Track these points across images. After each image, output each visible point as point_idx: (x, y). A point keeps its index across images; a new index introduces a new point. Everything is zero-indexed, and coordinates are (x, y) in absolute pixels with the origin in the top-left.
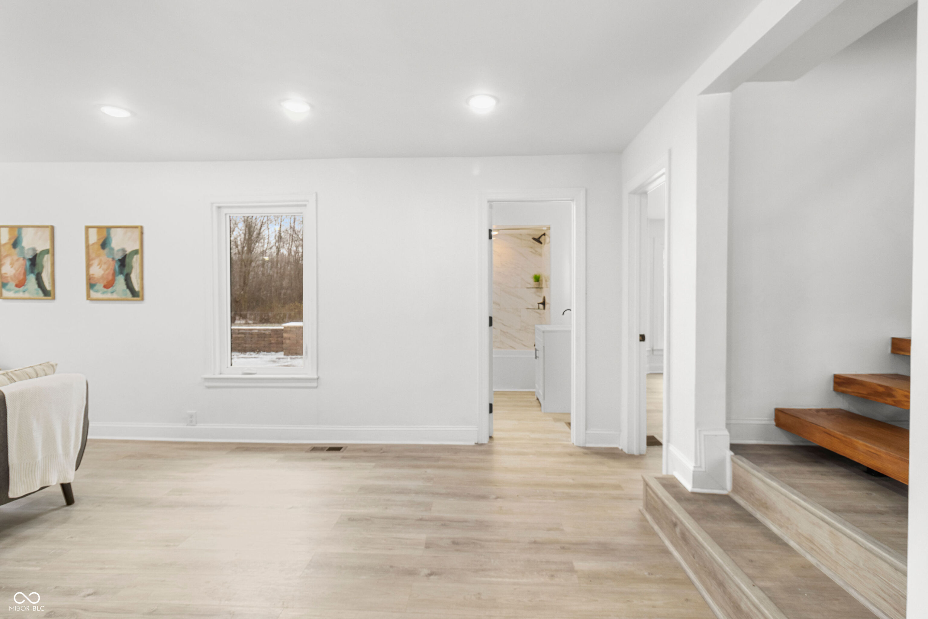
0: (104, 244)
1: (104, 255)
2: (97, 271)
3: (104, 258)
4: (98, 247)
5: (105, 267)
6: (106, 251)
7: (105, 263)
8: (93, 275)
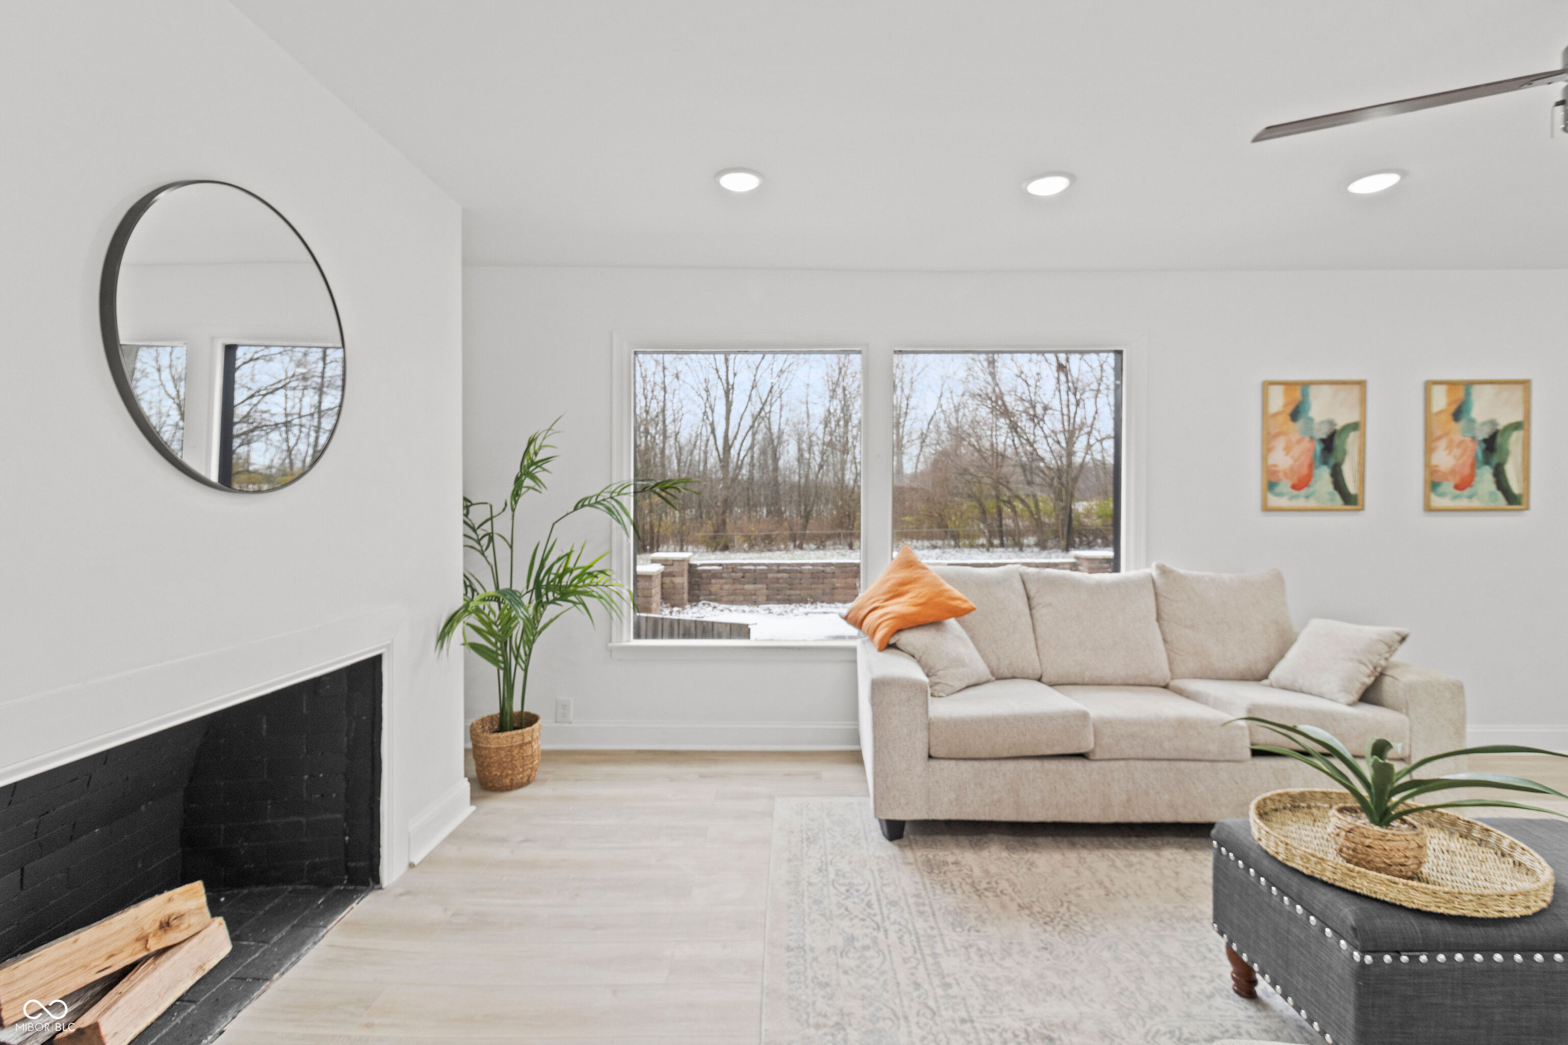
0: (1458, 414)
1: (1457, 430)
2: (1444, 459)
3: (1457, 437)
4: (1447, 417)
5: (1457, 452)
6: (1462, 424)
7: (1459, 446)
8: (1437, 466)
